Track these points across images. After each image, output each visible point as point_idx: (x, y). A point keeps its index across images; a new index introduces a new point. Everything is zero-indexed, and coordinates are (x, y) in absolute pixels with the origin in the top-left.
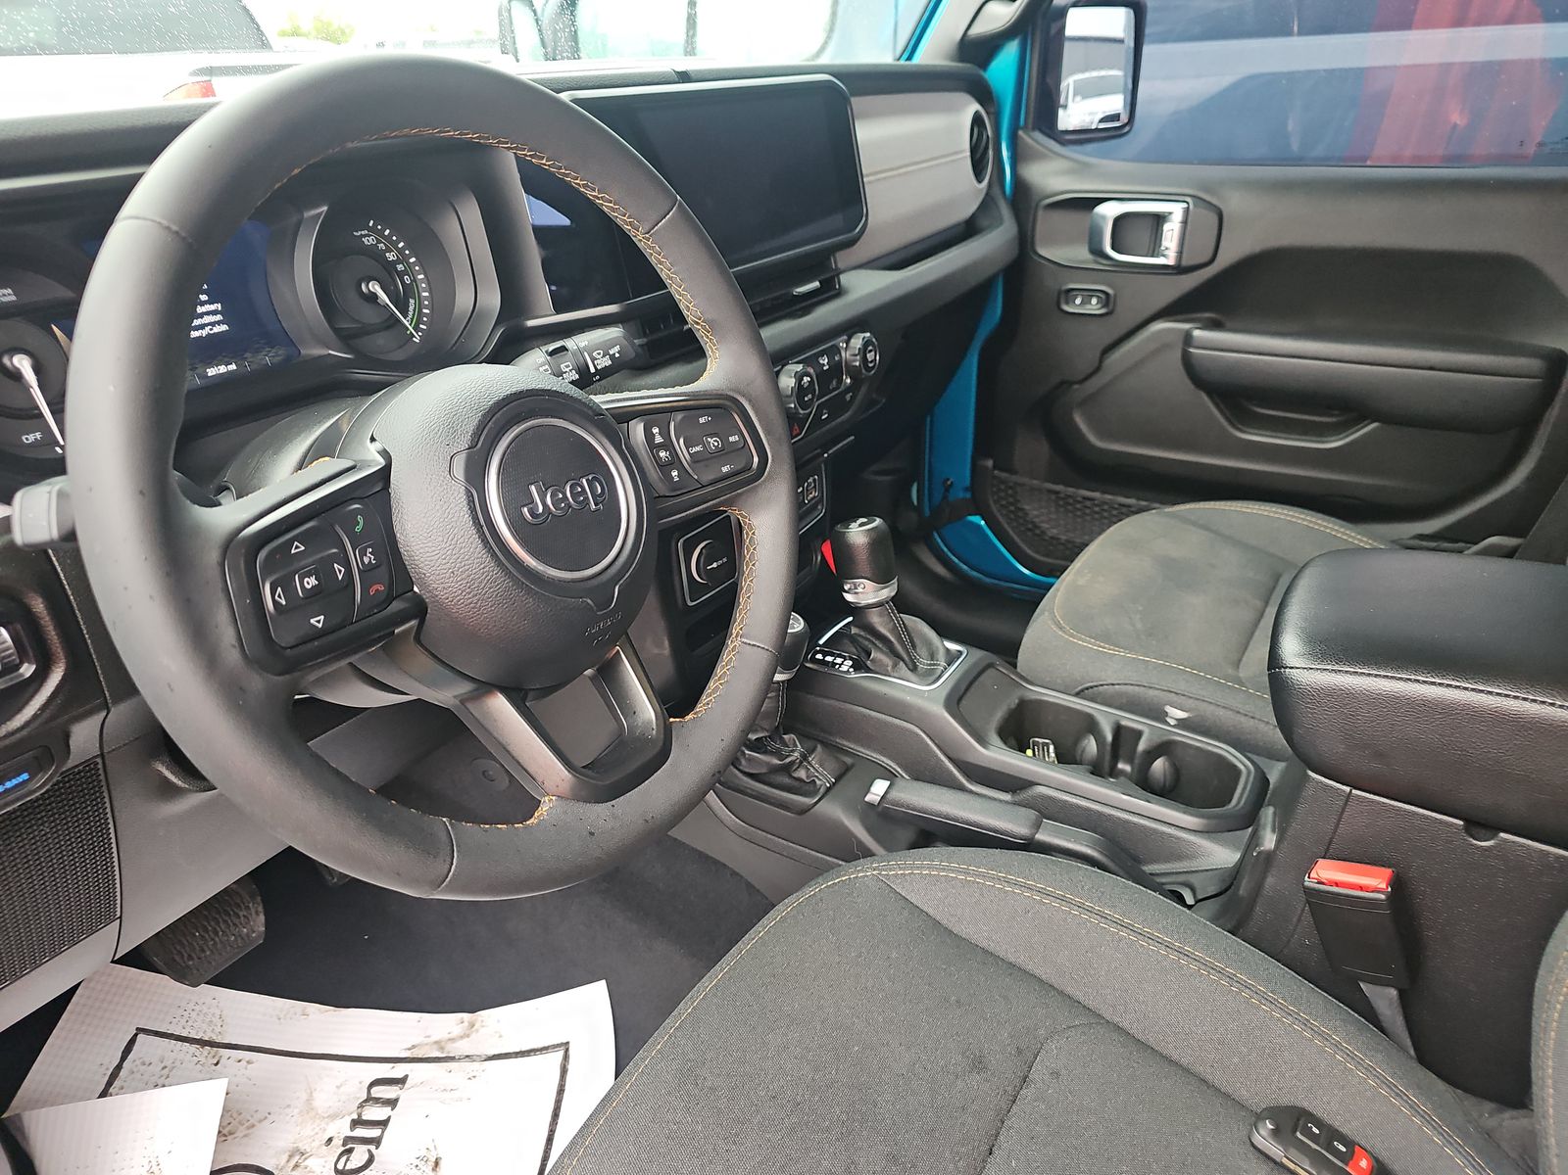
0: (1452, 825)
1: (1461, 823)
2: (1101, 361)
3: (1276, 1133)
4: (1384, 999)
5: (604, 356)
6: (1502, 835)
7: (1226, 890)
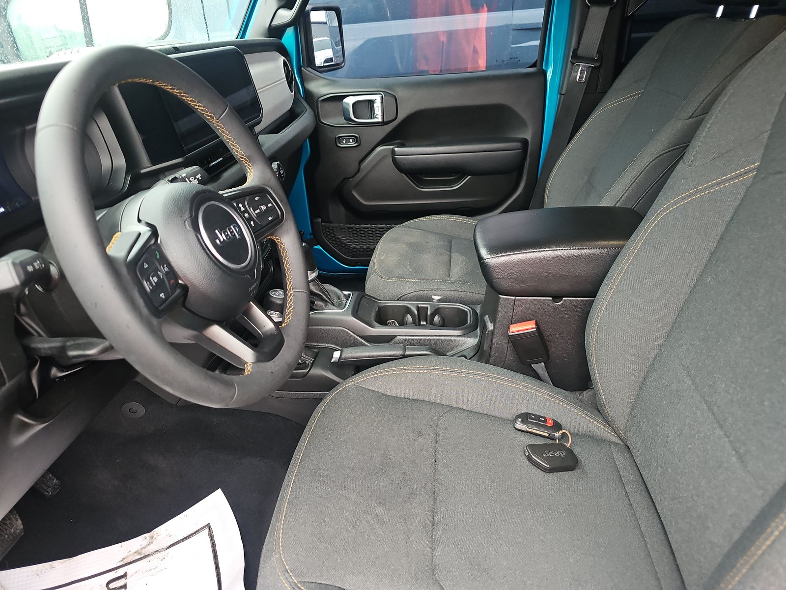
0: (549, 300)
1: (551, 298)
2: (359, 167)
3: (522, 422)
4: (540, 368)
5: (195, 179)
6: (564, 298)
7: (478, 351)
